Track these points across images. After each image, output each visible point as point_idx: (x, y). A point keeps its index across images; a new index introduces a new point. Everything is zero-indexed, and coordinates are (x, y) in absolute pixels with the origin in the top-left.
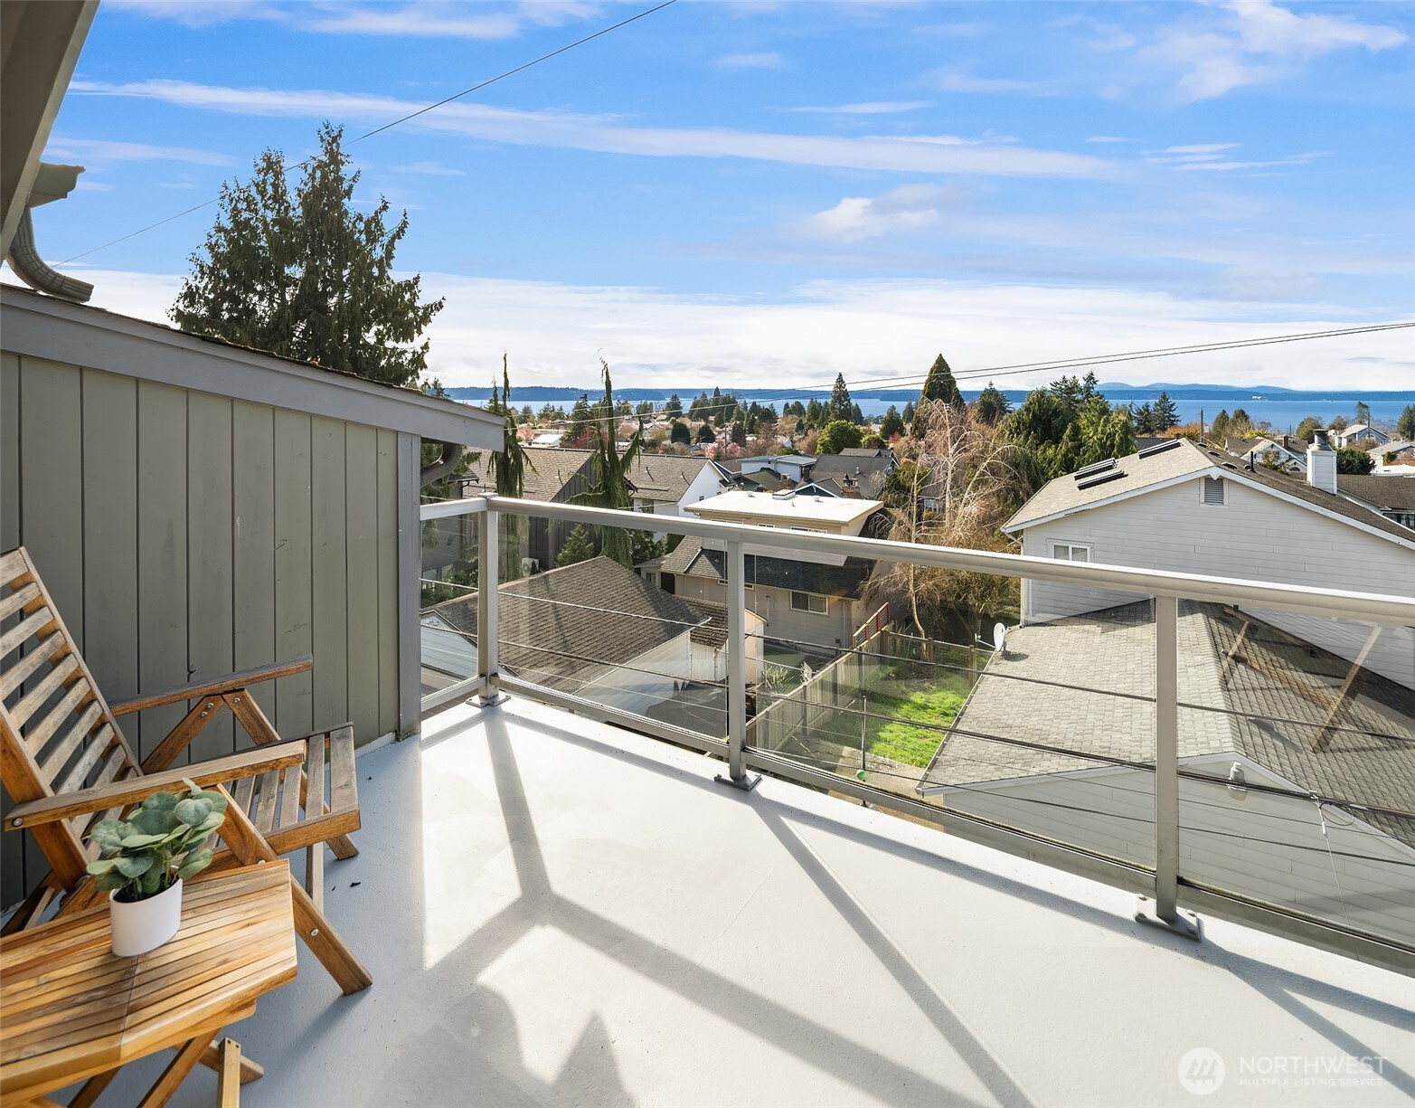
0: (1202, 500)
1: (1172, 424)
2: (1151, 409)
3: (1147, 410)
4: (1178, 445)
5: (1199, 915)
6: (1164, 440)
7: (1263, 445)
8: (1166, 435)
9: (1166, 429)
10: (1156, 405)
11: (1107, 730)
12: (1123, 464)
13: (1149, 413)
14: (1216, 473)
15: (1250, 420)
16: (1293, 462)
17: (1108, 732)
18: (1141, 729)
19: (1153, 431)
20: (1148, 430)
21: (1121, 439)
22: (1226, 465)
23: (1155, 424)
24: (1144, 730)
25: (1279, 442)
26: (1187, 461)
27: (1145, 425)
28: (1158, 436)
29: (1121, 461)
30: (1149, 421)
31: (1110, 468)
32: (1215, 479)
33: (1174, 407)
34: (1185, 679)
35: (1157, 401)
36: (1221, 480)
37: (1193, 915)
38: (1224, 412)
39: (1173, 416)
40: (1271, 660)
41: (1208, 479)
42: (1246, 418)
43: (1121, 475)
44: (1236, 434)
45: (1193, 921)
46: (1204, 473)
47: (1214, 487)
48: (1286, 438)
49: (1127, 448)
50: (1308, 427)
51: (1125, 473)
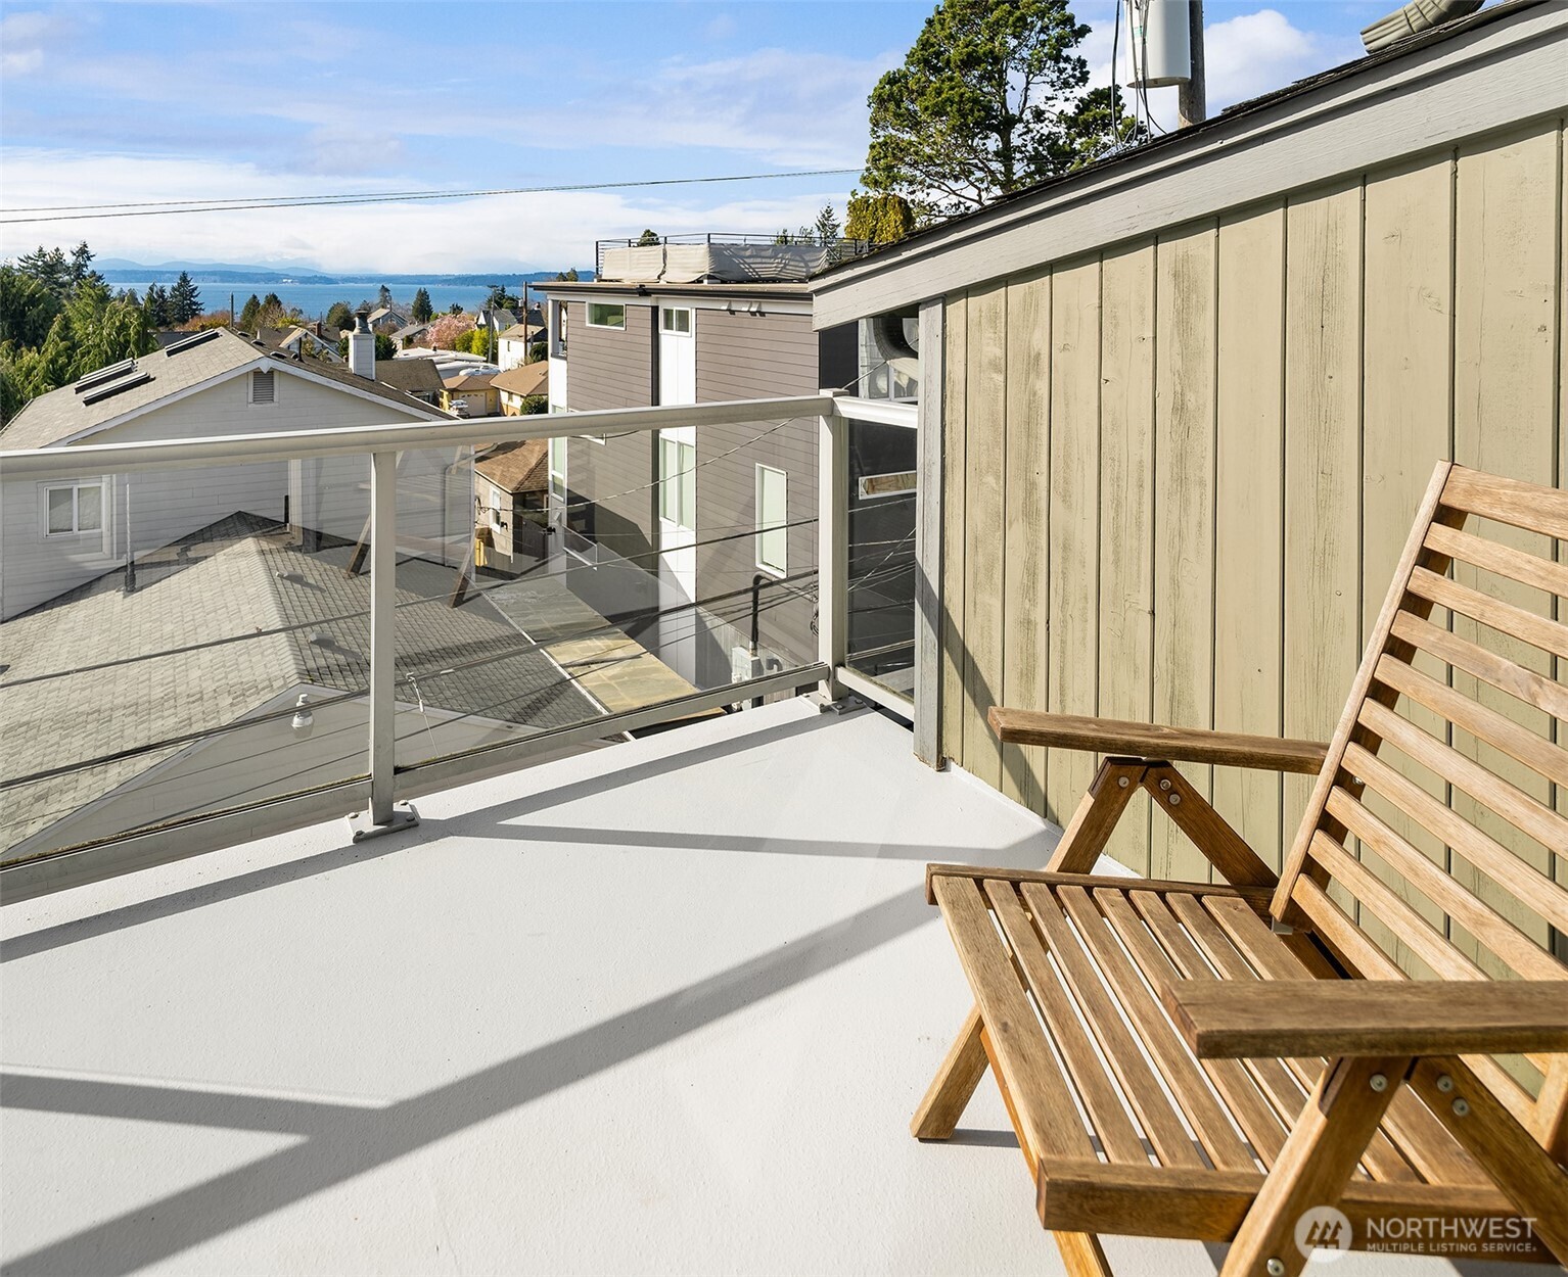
0: (251, 400)
1: (194, 314)
2: (167, 294)
3: (162, 296)
4: (216, 336)
5: (411, 802)
6: (186, 335)
7: (298, 333)
8: (188, 327)
9: (187, 321)
10: (174, 289)
11: (142, 722)
12: (144, 365)
13: (165, 300)
14: (265, 365)
15: (282, 306)
16: (325, 351)
17: (145, 725)
18: (188, 703)
19: (170, 323)
20: (164, 322)
21: (138, 333)
22: (275, 355)
23: (172, 315)
24: (194, 702)
25: (312, 330)
26: (230, 354)
27: (159, 316)
28: (177, 329)
29: (141, 361)
30: (165, 311)
31: (128, 371)
32: (265, 372)
33: (196, 293)
34: (239, 620)
35: (176, 285)
36: (271, 372)
37: (405, 804)
38: (255, 297)
39: (195, 304)
40: (325, 570)
41: (257, 373)
42: (279, 303)
43: (146, 380)
44: (268, 324)
45: (407, 809)
46: (253, 367)
47: (263, 381)
48: (319, 325)
49: (146, 345)
50: (338, 313)
51: (152, 377)
